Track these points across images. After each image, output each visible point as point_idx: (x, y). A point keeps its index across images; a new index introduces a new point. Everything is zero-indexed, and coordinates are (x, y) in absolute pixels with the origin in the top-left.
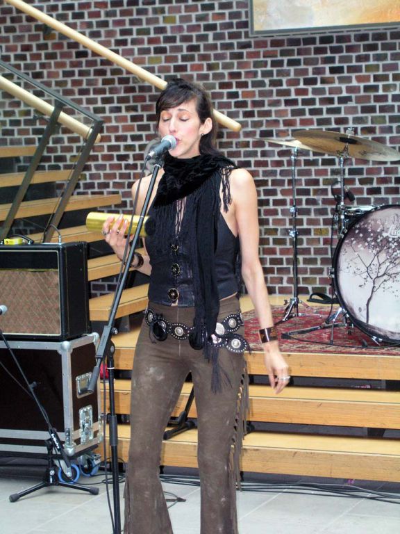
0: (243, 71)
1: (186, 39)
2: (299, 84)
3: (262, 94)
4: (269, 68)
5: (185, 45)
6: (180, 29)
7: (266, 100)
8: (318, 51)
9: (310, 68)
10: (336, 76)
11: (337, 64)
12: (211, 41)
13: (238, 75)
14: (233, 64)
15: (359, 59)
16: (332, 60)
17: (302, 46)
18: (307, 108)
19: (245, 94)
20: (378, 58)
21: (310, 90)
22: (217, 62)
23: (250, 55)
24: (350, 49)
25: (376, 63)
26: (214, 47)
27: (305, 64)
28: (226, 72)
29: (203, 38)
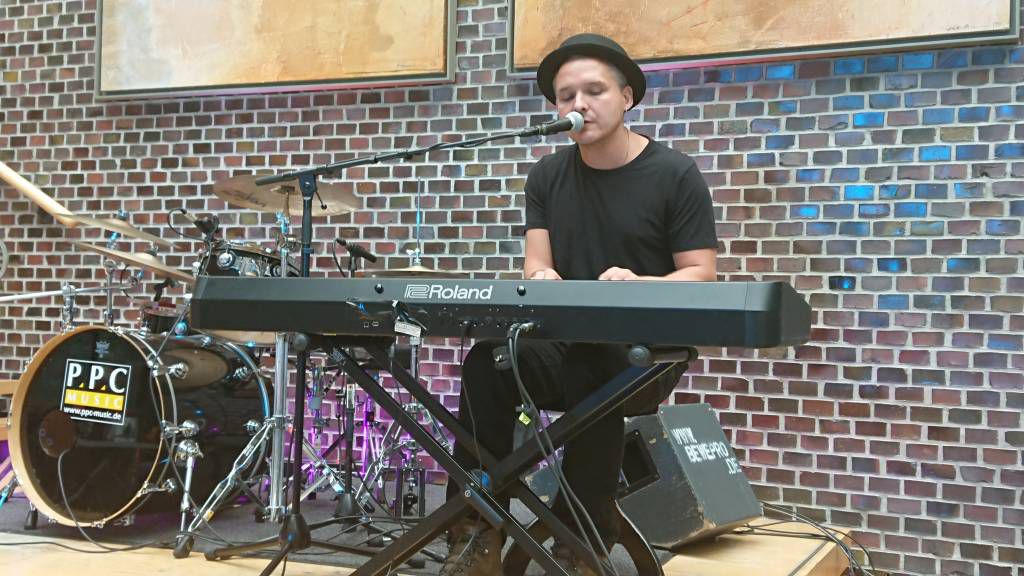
0: (90, 147)
1: (28, 102)
2: (155, 166)
3: (112, 178)
4: (121, 144)
5: (26, 111)
6: (22, 88)
7: (116, 187)
8: (182, 122)
9: (171, 145)
10: (201, 156)
11: (203, 141)
12: (56, 106)
13: (84, 152)
14: (79, 137)
15: (230, 134)
16: (196, 135)
17: (163, 115)
18: (164, 199)
19: (92, 178)
20: (253, 133)
21: (169, 175)
22: (62, 134)
23: (101, 125)
24: (220, 120)
25: (250, 140)
26: (59, 113)
27: (165, 139)
28: (71, 148)
29: (47, 101)
